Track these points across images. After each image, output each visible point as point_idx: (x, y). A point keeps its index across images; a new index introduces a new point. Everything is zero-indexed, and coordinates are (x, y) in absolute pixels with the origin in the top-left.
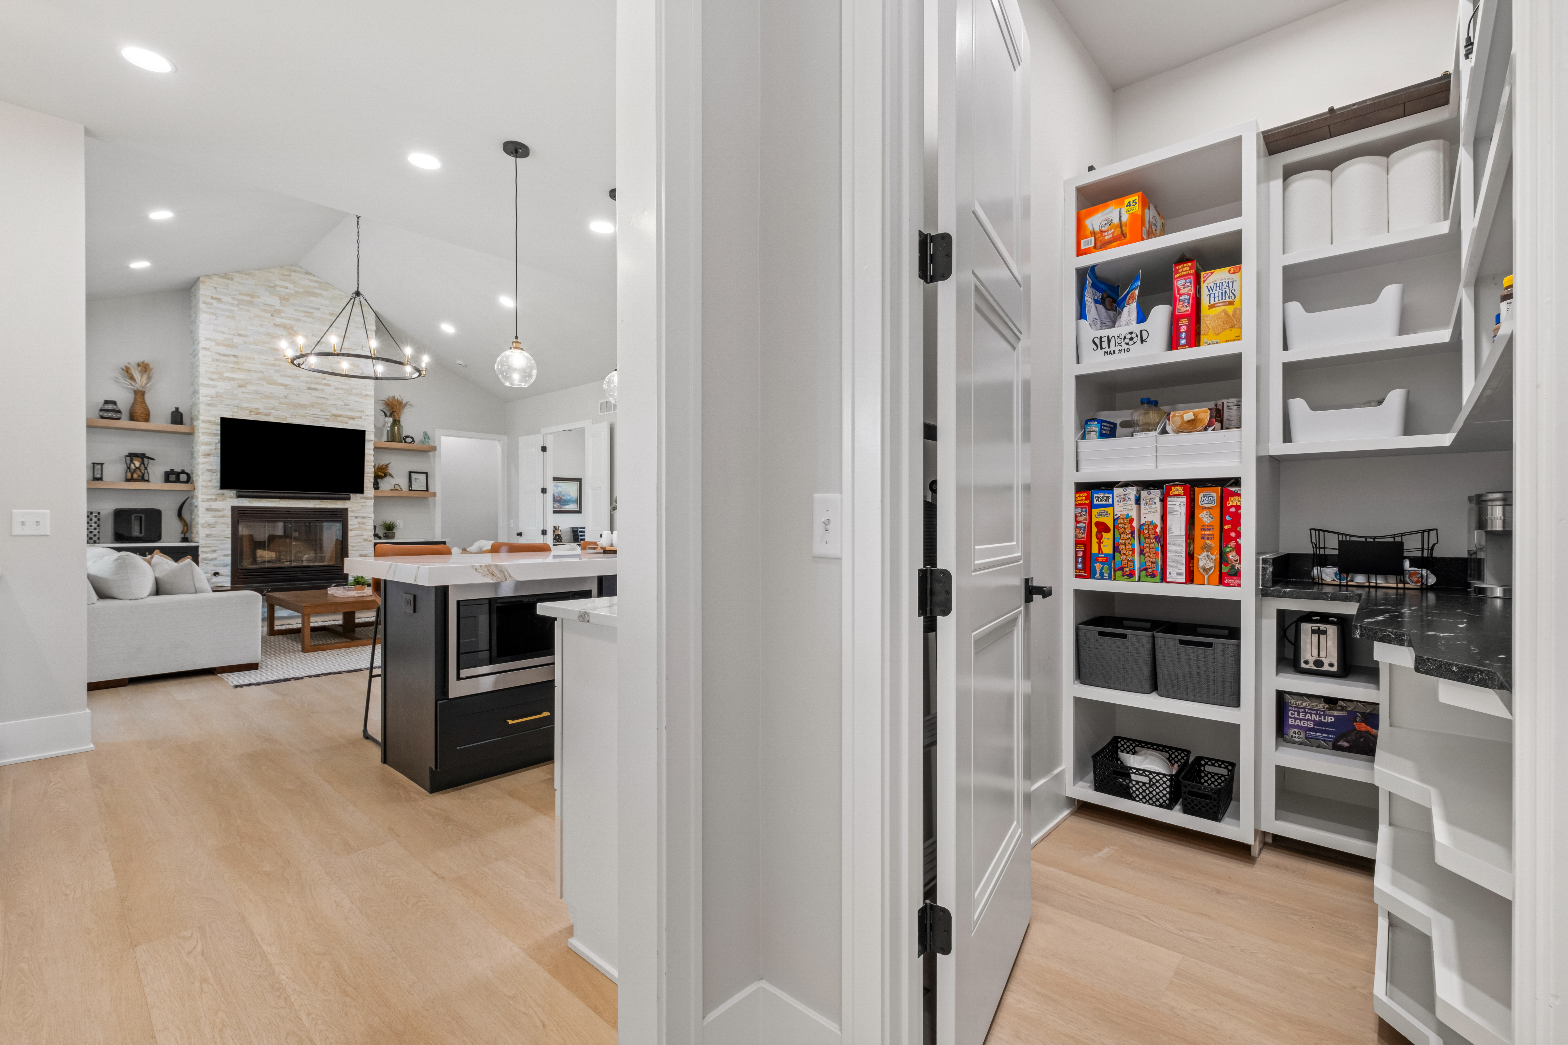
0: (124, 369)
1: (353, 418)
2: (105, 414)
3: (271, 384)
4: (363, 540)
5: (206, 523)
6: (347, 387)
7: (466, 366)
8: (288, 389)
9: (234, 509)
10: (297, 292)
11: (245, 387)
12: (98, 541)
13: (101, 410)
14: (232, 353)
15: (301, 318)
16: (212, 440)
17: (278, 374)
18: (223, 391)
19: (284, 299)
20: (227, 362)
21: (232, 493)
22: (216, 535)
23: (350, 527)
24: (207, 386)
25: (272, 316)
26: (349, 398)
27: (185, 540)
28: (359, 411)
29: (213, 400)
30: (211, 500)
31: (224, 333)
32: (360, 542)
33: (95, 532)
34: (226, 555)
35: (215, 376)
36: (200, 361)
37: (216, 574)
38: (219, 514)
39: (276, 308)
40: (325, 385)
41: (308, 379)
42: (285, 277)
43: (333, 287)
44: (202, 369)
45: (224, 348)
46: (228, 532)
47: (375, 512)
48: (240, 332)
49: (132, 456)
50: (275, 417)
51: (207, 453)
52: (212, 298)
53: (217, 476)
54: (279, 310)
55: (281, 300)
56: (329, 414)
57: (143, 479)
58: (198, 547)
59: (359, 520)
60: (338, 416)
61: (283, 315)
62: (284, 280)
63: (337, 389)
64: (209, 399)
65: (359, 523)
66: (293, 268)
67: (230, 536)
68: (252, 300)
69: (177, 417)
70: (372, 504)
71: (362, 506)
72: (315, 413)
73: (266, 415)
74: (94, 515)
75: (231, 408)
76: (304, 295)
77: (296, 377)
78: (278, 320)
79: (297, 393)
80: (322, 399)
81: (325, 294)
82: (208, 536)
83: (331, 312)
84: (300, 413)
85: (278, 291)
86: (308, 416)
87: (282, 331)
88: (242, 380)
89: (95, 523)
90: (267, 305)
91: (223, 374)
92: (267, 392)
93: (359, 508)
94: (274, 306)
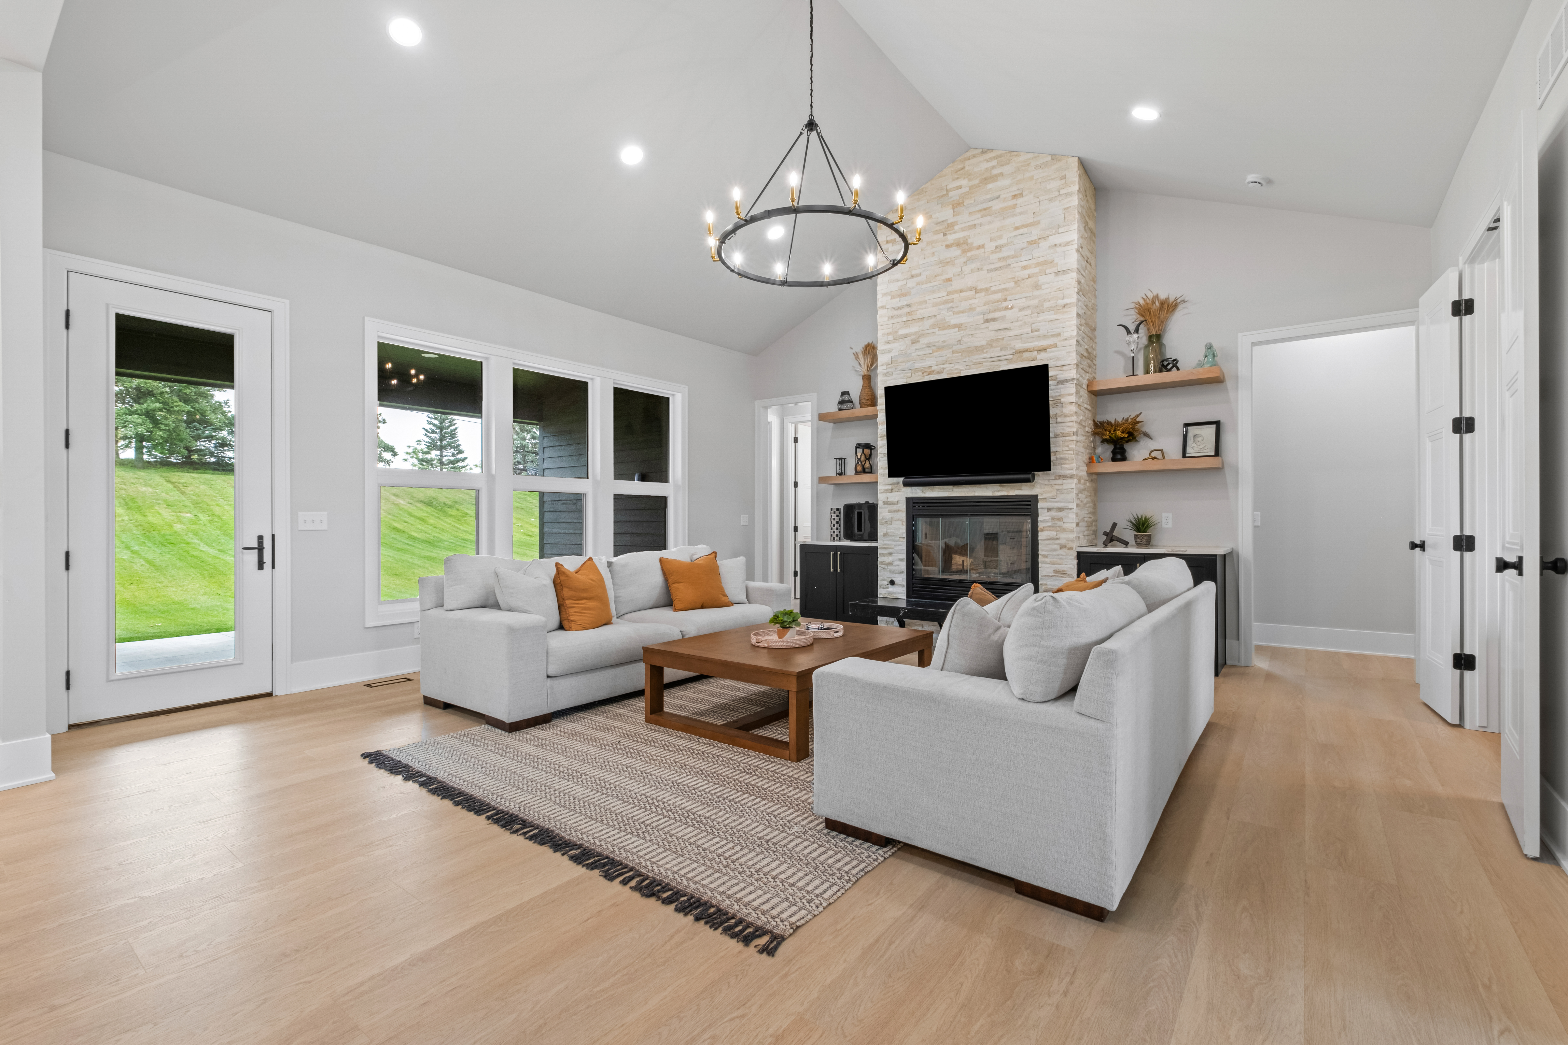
1: (1043, 350)
2: (842, 406)
3: (944, 329)
4: (1058, 547)
5: (887, 519)
6: (1035, 302)
7: (1270, 182)
8: (962, 330)
9: (909, 499)
10: (971, 187)
11: (919, 341)
13: (840, 402)
14: (905, 303)
15: (976, 222)
17: (951, 313)
18: (897, 354)
19: (957, 205)
20: (900, 316)
21: (902, 481)
22: (892, 534)
23: (1041, 525)
24: (884, 351)
25: (945, 235)
26: (1039, 319)
28: (1053, 336)
29: (889, 368)
31: (899, 281)
32: (1055, 550)
33: (836, 530)
34: (901, 560)
35: (891, 338)
37: (892, 583)
38: (895, 507)
39: (949, 222)
40: (1007, 308)
41: (986, 307)
42: (959, 172)
43: (1015, 153)
44: (881, 333)
45: (898, 299)
46: (904, 530)
48: (914, 272)
50: (948, 374)
54: (951, 223)
55: (953, 208)
56: (1011, 352)
59: (1054, 513)
60: (1024, 352)
61: (956, 228)
62: (958, 178)
63: (1022, 309)
65: (1053, 519)
66: (966, 154)
67: (905, 535)
70: (1074, 486)
71: (1058, 490)
72: (993, 355)
73: (938, 373)
75: (906, 373)
76: (980, 186)
77: (971, 309)
78: (951, 238)
79: (972, 333)
80: (1002, 332)
81: (1006, 169)
82: (885, 534)
83: (1014, 194)
84: (974, 361)
85: (951, 198)
86: (985, 362)
87: (955, 252)
88: (915, 333)
89: (834, 519)
90: (939, 223)
91: (898, 332)
92: (939, 341)
93: (1054, 493)
94: (947, 220)
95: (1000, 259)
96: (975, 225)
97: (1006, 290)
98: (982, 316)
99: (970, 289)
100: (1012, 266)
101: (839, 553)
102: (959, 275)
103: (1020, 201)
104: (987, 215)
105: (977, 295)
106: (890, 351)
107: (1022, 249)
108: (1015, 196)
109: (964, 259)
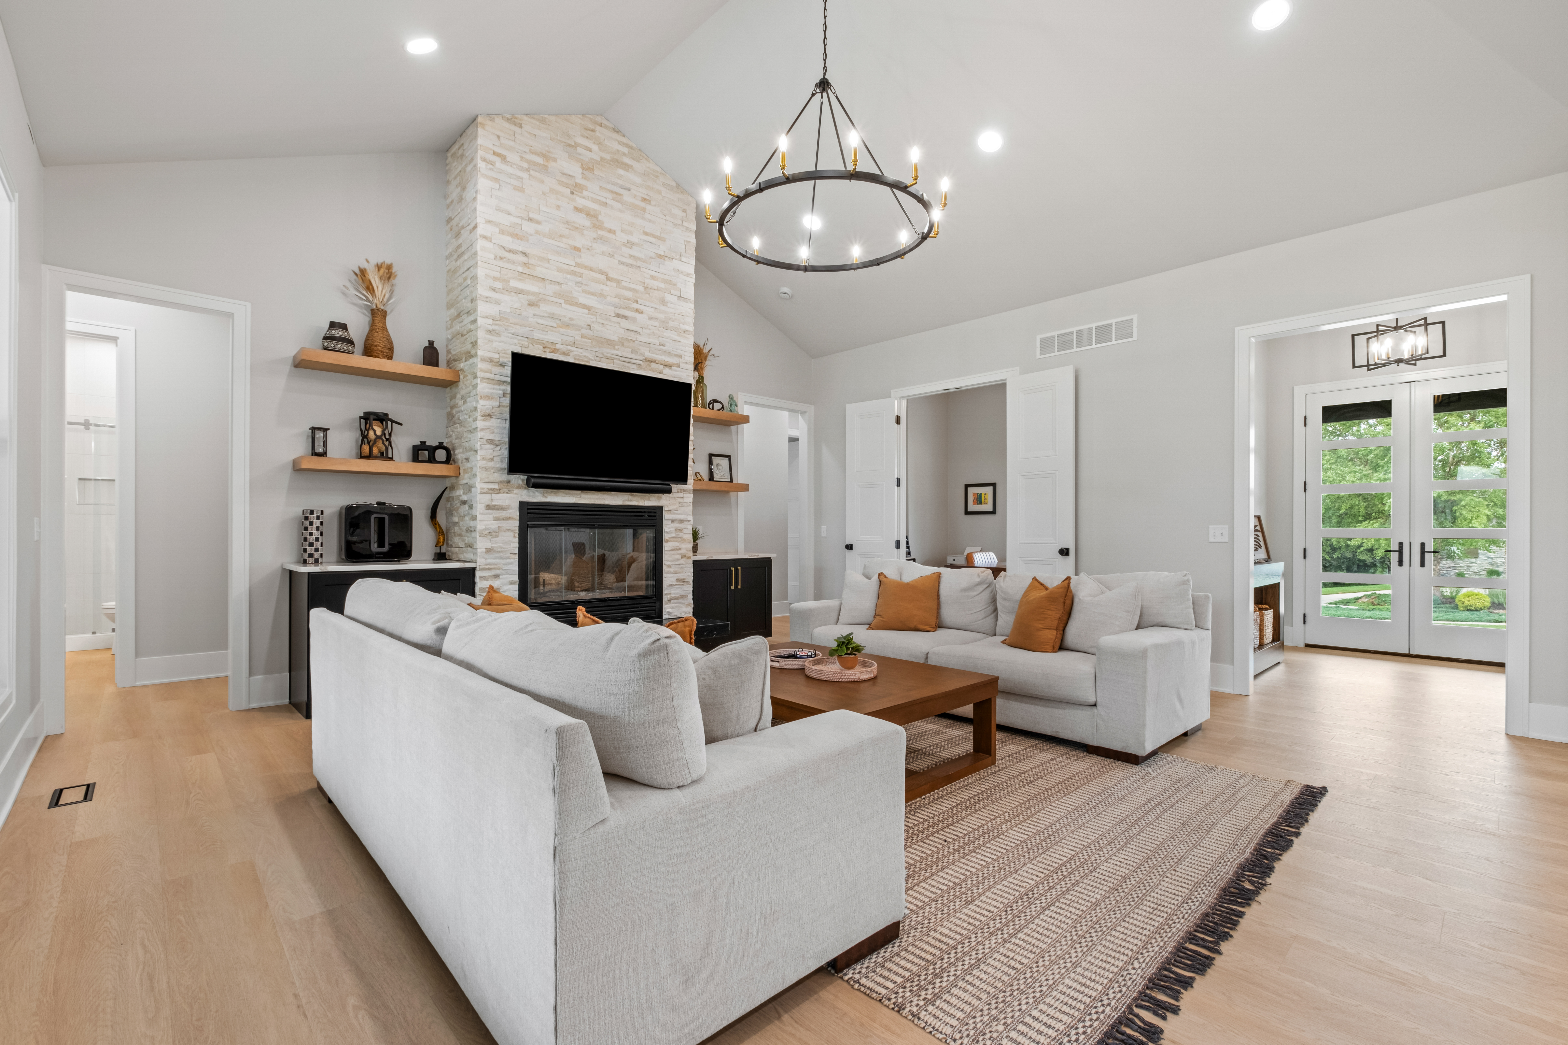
0: (358, 272)
1: (668, 366)
2: (331, 344)
3: (570, 304)
4: (679, 557)
5: (485, 529)
6: (662, 316)
8: (592, 314)
9: (521, 505)
10: (602, 159)
11: (538, 306)
12: (320, 560)
13: (326, 338)
14: (520, 249)
15: (608, 201)
16: (495, 391)
17: (580, 289)
18: (508, 310)
19: (587, 168)
20: (513, 263)
21: (519, 479)
22: (499, 550)
23: (666, 536)
24: (487, 300)
25: (572, 193)
26: (665, 334)
27: (441, 557)
28: (676, 355)
29: (496, 325)
30: (493, 490)
31: (510, 214)
32: (678, 560)
33: (317, 545)
34: (512, 583)
35: (498, 285)
36: (479, 258)
38: (503, 514)
40: (637, 311)
41: (617, 300)
42: (589, 132)
43: (645, 156)
44: (481, 272)
45: (510, 239)
46: (514, 544)
47: (694, 514)
48: (532, 215)
49: (369, 418)
50: (575, 359)
51: (488, 412)
52: (495, 153)
53: (504, 452)
54: (580, 185)
55: (583, 169)
56: (641, 358)
57: (384, 456)
58: (473, 570)
59: (676, 525)
60: (652, 362)
61: (585, 193)
62: (587, 137)
63: (651, 318)
64: (490, 321)
65: (674, 530)
66: (599, 119)
67: (517, 551)
68: (546, 164)
69: (431, 356)
70: (691, 500)
71: (680, 503)
72: (624, 354)
73: (564, 354)
74: (315, 515)
76: (610, 164)
77: (602, 295)
78: (579, 202)
79: (603, 322)
80: (633, 333)
81: (638, 166)
82: (489, 550)
83: (643, 196)
84: (606, 354)
85: (580, 154)
88: (534, 294)
90: (565, 175)
91: (509, 282)
92: (565, 316)
93: (677, 506)
94: (576, 178)
95: (631, 256)
96: (606, 203)
97: (636, 291)
98: (614, 308)
99: (602, 273)
100: (642, 269)
102: (588, 249)
103: (649, 207)
104: (618, 202)
105: (608, 283)
107: (651, 258)
108: (645, 199)
109: (595, 235)
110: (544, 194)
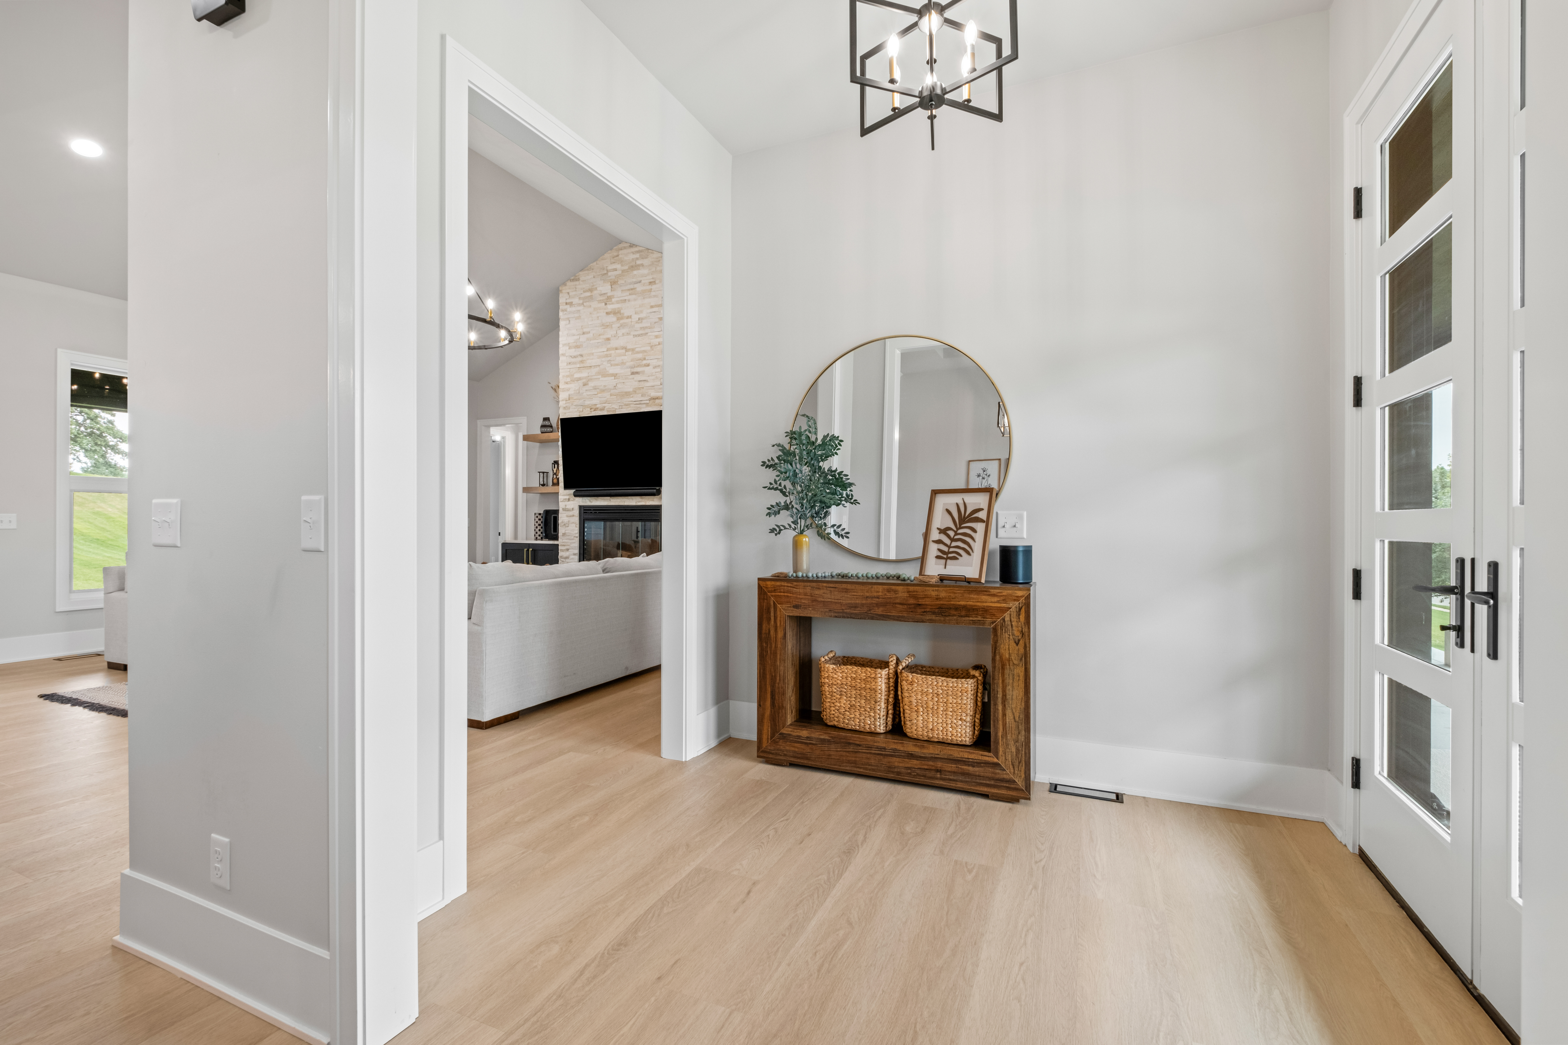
2: (544, 429)
3: (605, 377)
5: (562, 522)
8: (617, 378)
9: (580, 507)
10: (623, 271)
11: (588, 384)
13: (542, 426)
14: (579, 353)
15: (626, 298)
17: (609, 365)
18: (573, 393)
19: (613, 283)
20: (576, 363)
22: (568, 534)
25: (606, 304)
29: (568, 403)
31: (574, 335)
34: (575, 554)
35: (568, 379)
36: (561, 368)
38: (571, 513)
39: (609, 295)
40: (645, 365)
41: (632, 363)
42: (615, 258)
43: (651, 251)
44: (562, 375)
45: (574, 350)
46: (577, 531)
48: (585, 330)
50: (607, 411)
52: (568, 303)
54: (610, 296)
56: (648, 398)
60: (656, 399)
61: (613, 300)
62: (614, 262)
63: (655, 367)
66: (619, 246)
67: (578, 535)
68: (592, 294)
72: (636, 399)
73: (601, 410)
75: (579, 408)
76: (628, 271)
77: (623, 363)
78: (610, 307)
79: (623, 381)
80: (643, 382)
81: (646, 262)
82: (564, 534)
83: (650, 281)
84: (625, 403)
85: (610, 277)
86: (631, 404)
87: (612, 319)
88: (585, 378)
89: (537, 522)
90: (602, 295)
91: (574, 375)
92: (601, 386)
94: (607, 293)
95: (641, 328)
96: (626, 300)
97: (645, 351)
98: (630, 369)
99: (622, 348)
100: (649, 334)
101: (531, 549)
102: (615, 336)
103: (654, 287)
104: (633, 294)
105: (627, 353)
106: (568, 390)
107: (655, 323)
108: (650, 282)
109: (618, 325)
110: (590, 314)
